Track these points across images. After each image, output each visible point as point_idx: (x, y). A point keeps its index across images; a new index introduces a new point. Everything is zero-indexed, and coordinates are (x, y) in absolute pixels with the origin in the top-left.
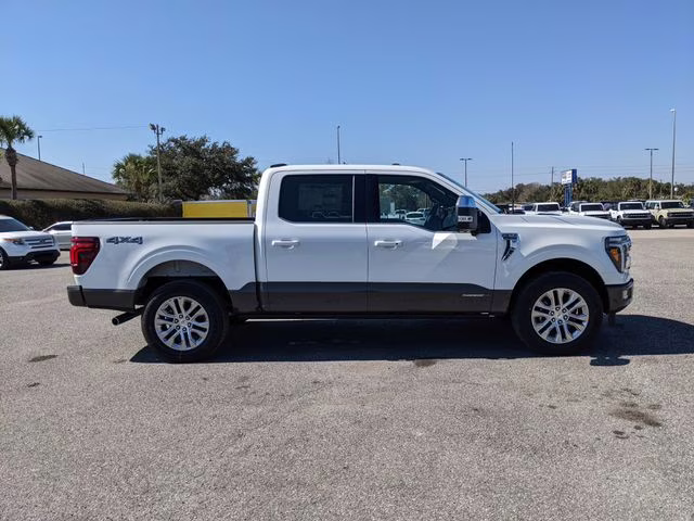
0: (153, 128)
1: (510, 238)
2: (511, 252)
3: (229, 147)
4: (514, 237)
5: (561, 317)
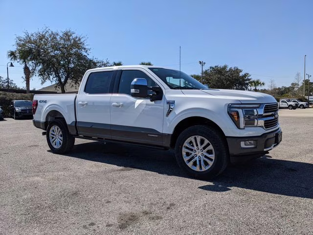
0: (200, 63)
1: (171, 103)
2: (171, 111)
3: (237, 69)
4: (173, 103)
5: (200, 154)
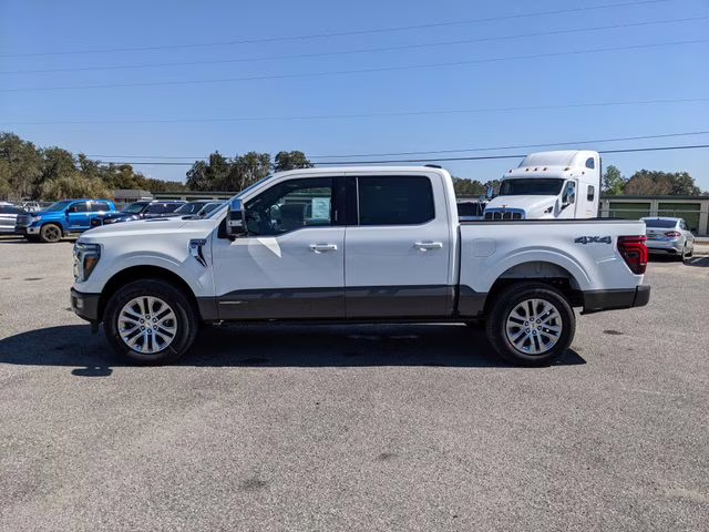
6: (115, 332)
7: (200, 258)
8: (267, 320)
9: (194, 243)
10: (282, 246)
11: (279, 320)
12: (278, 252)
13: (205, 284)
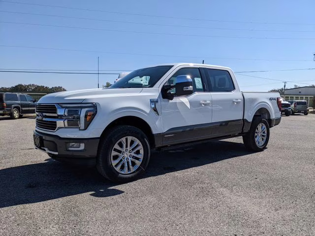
6: (110, 163)
7: (155, 110)
8: (167, 146)
9: (152, 101)
10: (190, 102)
11: (171, 145)
12: (189, 106)
13: (158, 126)
